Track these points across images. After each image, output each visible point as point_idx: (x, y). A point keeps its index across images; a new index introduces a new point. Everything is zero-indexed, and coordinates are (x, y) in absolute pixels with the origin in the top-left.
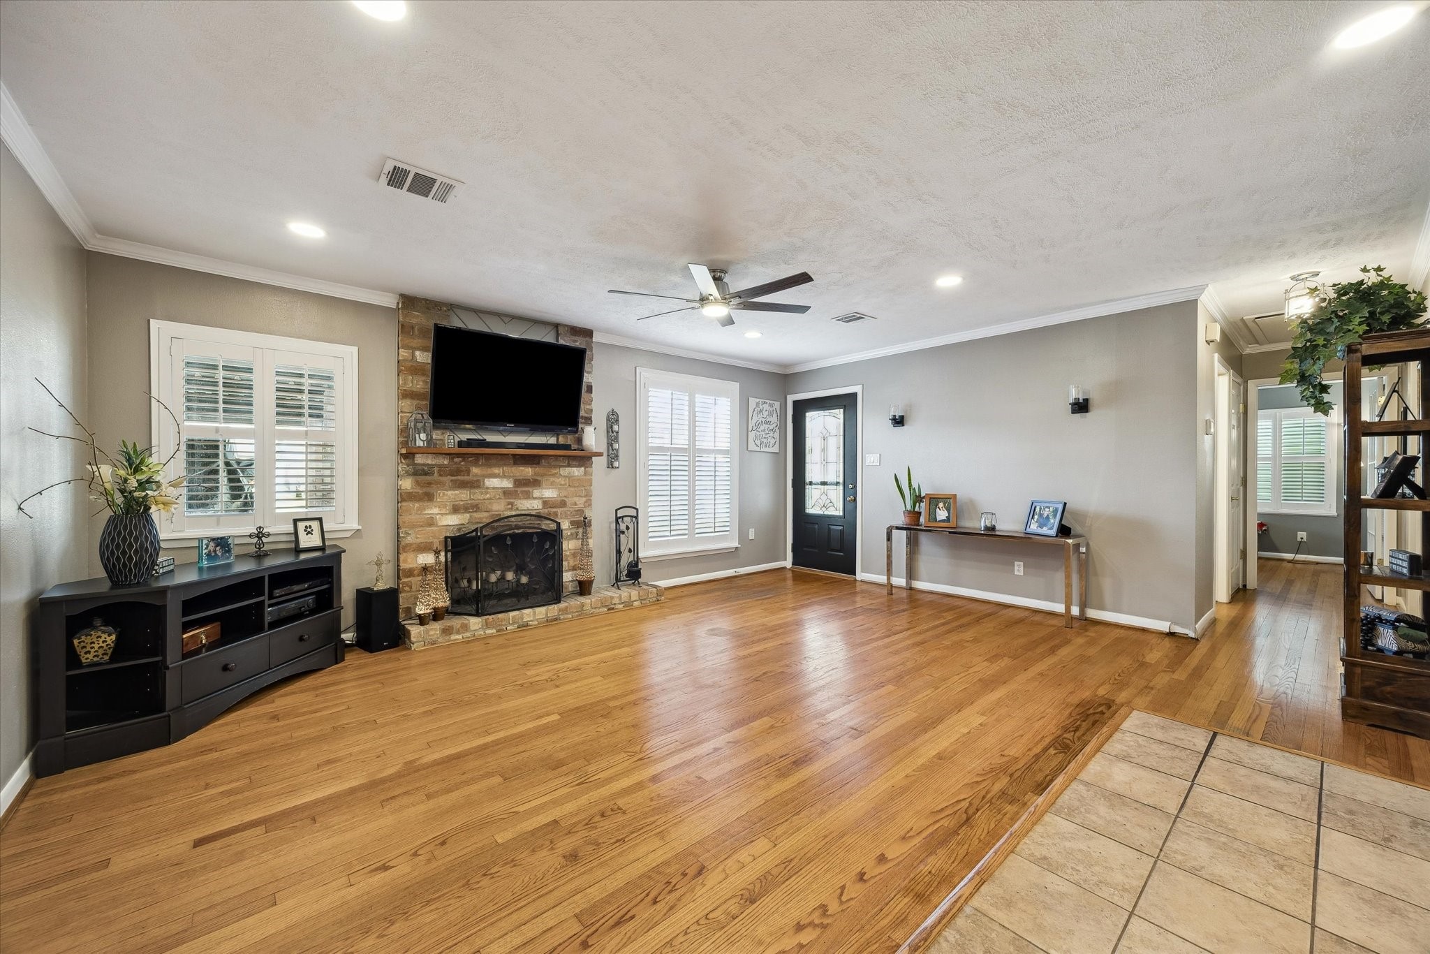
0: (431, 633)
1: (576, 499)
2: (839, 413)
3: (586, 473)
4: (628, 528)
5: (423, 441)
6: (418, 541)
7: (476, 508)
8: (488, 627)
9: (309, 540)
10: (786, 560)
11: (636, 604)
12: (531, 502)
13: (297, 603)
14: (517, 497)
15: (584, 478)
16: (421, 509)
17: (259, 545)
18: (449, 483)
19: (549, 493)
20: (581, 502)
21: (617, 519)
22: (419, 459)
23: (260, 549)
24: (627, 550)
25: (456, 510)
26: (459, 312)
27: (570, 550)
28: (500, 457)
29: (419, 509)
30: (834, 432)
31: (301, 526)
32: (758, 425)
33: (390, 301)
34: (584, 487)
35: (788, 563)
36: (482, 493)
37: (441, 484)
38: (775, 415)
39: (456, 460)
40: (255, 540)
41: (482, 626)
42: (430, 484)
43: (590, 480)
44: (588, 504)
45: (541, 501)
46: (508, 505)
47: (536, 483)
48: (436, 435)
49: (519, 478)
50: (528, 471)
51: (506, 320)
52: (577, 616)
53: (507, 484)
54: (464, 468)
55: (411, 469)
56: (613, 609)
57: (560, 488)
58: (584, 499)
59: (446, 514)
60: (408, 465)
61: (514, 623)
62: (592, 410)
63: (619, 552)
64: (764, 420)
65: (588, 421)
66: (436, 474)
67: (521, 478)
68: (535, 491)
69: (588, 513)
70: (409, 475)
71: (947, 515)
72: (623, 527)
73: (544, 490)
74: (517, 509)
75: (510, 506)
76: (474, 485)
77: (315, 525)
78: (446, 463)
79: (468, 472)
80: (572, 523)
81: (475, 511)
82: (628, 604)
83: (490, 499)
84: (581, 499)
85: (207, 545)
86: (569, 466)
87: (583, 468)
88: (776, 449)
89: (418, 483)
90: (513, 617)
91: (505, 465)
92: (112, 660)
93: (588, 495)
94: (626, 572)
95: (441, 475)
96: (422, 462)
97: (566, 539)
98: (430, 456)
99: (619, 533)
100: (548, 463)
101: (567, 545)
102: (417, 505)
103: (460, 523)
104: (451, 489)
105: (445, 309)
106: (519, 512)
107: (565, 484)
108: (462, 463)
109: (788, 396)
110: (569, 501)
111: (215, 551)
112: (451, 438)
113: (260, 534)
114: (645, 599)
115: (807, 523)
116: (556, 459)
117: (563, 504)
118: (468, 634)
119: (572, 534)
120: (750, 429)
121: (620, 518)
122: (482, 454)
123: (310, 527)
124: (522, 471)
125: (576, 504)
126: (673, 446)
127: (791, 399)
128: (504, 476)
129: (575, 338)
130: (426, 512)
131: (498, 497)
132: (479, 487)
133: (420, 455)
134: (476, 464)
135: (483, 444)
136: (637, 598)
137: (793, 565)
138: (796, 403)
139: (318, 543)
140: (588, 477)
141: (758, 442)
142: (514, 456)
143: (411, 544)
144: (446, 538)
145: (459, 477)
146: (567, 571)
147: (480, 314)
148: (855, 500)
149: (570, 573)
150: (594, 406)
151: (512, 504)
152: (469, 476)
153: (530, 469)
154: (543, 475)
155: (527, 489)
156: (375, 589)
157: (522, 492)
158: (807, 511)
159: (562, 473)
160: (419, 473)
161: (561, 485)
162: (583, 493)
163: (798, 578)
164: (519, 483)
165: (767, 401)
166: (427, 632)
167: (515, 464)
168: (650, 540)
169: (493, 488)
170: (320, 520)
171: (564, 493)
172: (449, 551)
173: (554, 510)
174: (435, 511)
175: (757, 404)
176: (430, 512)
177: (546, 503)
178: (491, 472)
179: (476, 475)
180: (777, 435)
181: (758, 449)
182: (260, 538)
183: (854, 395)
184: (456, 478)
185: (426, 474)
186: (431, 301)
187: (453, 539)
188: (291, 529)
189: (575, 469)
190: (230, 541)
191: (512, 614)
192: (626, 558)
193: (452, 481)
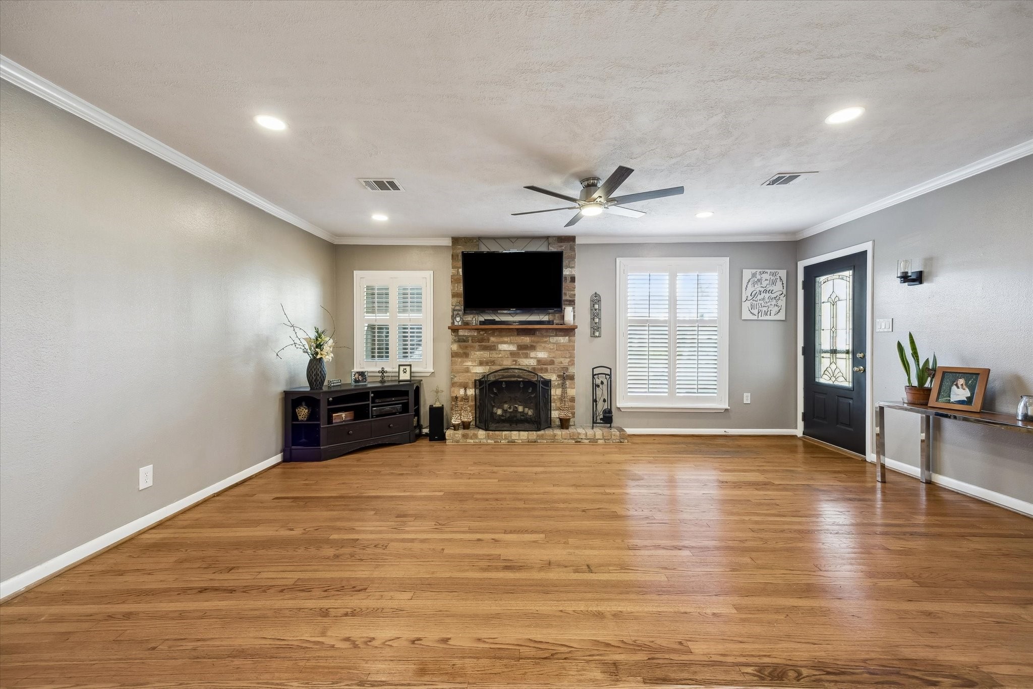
0: (457, 436)
1: (562, 360)
2: (848, 273)
3: (570, 341)
4: (602, 383)
5: (458, 322)
6: (461, 381)
7: (493, 363)
8: (488, 439)
9: (405, 376)
10: (797, 428)
11: (600, 442)
12: (529, 360)
13: (391, 408)
14: (519, 357)
15: (568, 344)
16: (462, 362)
17: (383, 377)
18: (477, 347)
19: (542, 355)
20: (566, 362)
21: (593, 375)
22: (461, 333)
23: (383, 378)
24: (602, 399)
25: (481, 363)
26: (483, 241)
27: (557, 395)
28: (508, 330)
29: (461, 362)
30: (843, 296)
31: (402, 368)
32: (754, 295)
33: (448, 242)
34: (569, 350)
35: (799, 431)
36: (497, 354)
37: (473, 347)
38: (779, 283)
39: (481, 333)
40: (380, 374)
41: (486, 436)
42: (466, 347)
43: (574, 346)
44: (572, 363)
45: (535, 360)
46: (513, 361)
47: (532, 348)
48: (469, 318)
49: (521, 344)
50: (527, 340)
51: (513, 240)
52: (551, 442)
53: (513, 348)
54: (486, 338)
55: (456, 338)
56: (580, 442)
57: (550, 351)
58: (569, 360)
59: (475, 366)
60: (455, 336)
61: (505, 439)
62: (575, 295)
63: (595, 401)
64: (762, 290)
65: (572, 303)
66: (470, 341)
67: (522, 344)
68: (532, 353)
69: (571, 370)
70: (456, 342)
71: (969, 395)
72: (598, 382)
73: (538, 353)
74: (519, 365)
75: (515, 363)
76: (492, 348)
77: (408, 368)
78: (475, 334)
79: (488, 340)
80: (559, 376)
81: (493, 365)
82: (593, 441)
83: (502, 357)
84: (566, 359)
85: (355, 375)
86: (556, 336)
87: (567, 337)
88: (782, 316)
89: (460, 347)
90: (505, 435)
91: (512, 336)
92: (307, 420)
93: (572, 357)
94: (601, 417)
95: (473, 342)
96: (462, 334)
97: (554, 387)
98: (467, 331)
99: (595, 386)
100: (541, 334)
101: (554, 391)
102: (460, 360)
103: (484, 371)
104: (479, 350)
105: (475, 241)
106: (520, 367)
107: (553, 349)
108: (485, 335)
109: (798, 263)
110: (557, 361)
111: (358, 378)
112: (475, 319)
113: (383, 372)
114: (609, 439)
115: (816, 392)
116: (547, 332)
117: (552, 362)
118: (477, 441)
119: (558, 384)
120: (744, 299)
121: (595, 375)
122: (497, 329)
123: (406, 369)
124: (523, 339)
125: (561, 363)
126: (650, 318)
127: (802, 265)
128: (511, 343)
129: (562, 244)
130: (465, 364)
131: (507, 356)
132: (495, 350)
133: (461, 330)
134: (493, 335)
135: (493, 322)
136: (602, 438)
137: (804, 434)
138: (807, 269)
139: (408, 378)
140: (572, 344)
141: (756, 312)
142: (517, 329)
143: (456, 383)
144: (475, 380)
145: (483, 344)
146: (554, 410)
147: (498, 240)
148: (865, 370)
149: (557, 412)
150: (577, 291)
151: (516, 361)
152: (489, 342)
153: (528, 338)
154: (538, 342)
155: (525, 351)
156: (434, 406)
157: (523, 354)
158: (817, 380)
159: (551, 340)
160: (461, 340)
161: (550, 349)
162: (568, 355)
163: (810, 449)
164: (521, 347)
165: (766, 271)
166: (454, 434)
167: (518, 335)
168: (629, 394)
169: (504, 351)
170: (410, 365)
171: (552, 355)
172: (477, 388)
173: (546, 366)
174: (469, 363)
175: (754, 275)
176: (467, 364)
177: (539, 361)
178: (502, 340)
179: (493, 342)
180: (782, 303)
181: (755, 318)
182: (383, 373)
183: (864, 254)
184: (481, 344)
185: (464, 341)
186: (467, 238)
187: (480, 381)
188: (397, 370)
189: (561, 338)
190: (366, 374)
191: (504, 433)
192: (601, 406)
193: (479, 345)
